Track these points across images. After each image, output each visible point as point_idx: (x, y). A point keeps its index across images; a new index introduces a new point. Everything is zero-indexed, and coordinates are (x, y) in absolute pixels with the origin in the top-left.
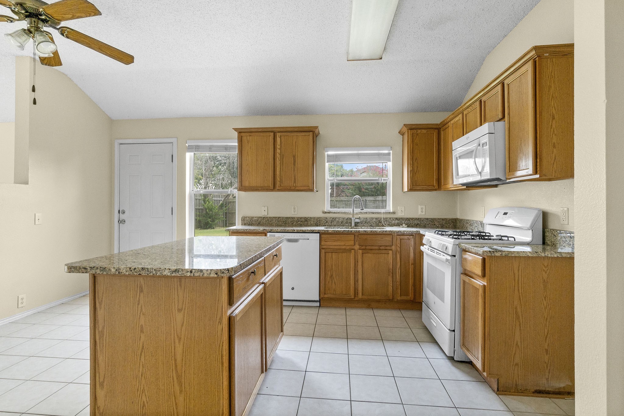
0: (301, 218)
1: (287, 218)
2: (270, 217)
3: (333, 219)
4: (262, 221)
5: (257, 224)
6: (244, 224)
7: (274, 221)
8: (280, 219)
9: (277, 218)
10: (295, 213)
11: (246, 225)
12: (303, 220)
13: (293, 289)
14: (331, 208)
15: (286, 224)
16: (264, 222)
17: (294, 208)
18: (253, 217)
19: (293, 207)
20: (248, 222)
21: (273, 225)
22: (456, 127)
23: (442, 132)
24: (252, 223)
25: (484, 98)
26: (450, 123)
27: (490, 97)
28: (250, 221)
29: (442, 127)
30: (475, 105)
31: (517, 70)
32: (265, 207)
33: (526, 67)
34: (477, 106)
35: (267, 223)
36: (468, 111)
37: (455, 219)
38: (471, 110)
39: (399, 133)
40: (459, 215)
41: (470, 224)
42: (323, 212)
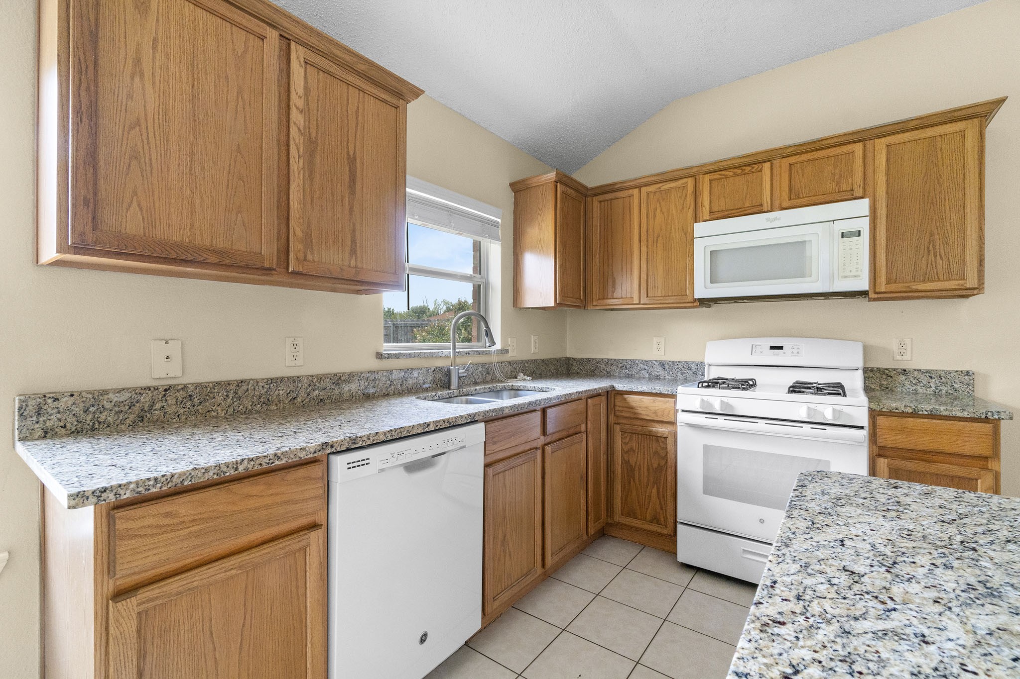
0: (321, 378)
1: (272, 380)
2: (198, 385)
3: (406, 372)
4: (158, 406)
5: (127, 423)
6: (40, 433)
7: (219, 399)
8: (245, 387)
9: (232, 387)
10: (298, 362)
11: (55, 435)
12: (328, 384)
13: (424, 638)
14: (387, 338)
15: (268, 402)
16: (171, 410)
17: (295, 346)
18: (105, 392)
19: (289, 342)
20: (71, 419)
21: (214, 414)
22: (663, 199)
23: (596, 203)
24: (99, 423)
25: (792, 160)
26: (636, 191)
27: (815, 160)
28: (85, 412)
29: (596, 195)
30: (753, 168)
31: (923, 128)
32: (167, 343)
33: (960, 126)
34: (761, 171)
35: (182, 411)
36: (724, 175)
37: (568, 359)
38: (736, 175)
39: (511, 185)
40: (571, 352)
41: (621, 365)
42: (379, 356)
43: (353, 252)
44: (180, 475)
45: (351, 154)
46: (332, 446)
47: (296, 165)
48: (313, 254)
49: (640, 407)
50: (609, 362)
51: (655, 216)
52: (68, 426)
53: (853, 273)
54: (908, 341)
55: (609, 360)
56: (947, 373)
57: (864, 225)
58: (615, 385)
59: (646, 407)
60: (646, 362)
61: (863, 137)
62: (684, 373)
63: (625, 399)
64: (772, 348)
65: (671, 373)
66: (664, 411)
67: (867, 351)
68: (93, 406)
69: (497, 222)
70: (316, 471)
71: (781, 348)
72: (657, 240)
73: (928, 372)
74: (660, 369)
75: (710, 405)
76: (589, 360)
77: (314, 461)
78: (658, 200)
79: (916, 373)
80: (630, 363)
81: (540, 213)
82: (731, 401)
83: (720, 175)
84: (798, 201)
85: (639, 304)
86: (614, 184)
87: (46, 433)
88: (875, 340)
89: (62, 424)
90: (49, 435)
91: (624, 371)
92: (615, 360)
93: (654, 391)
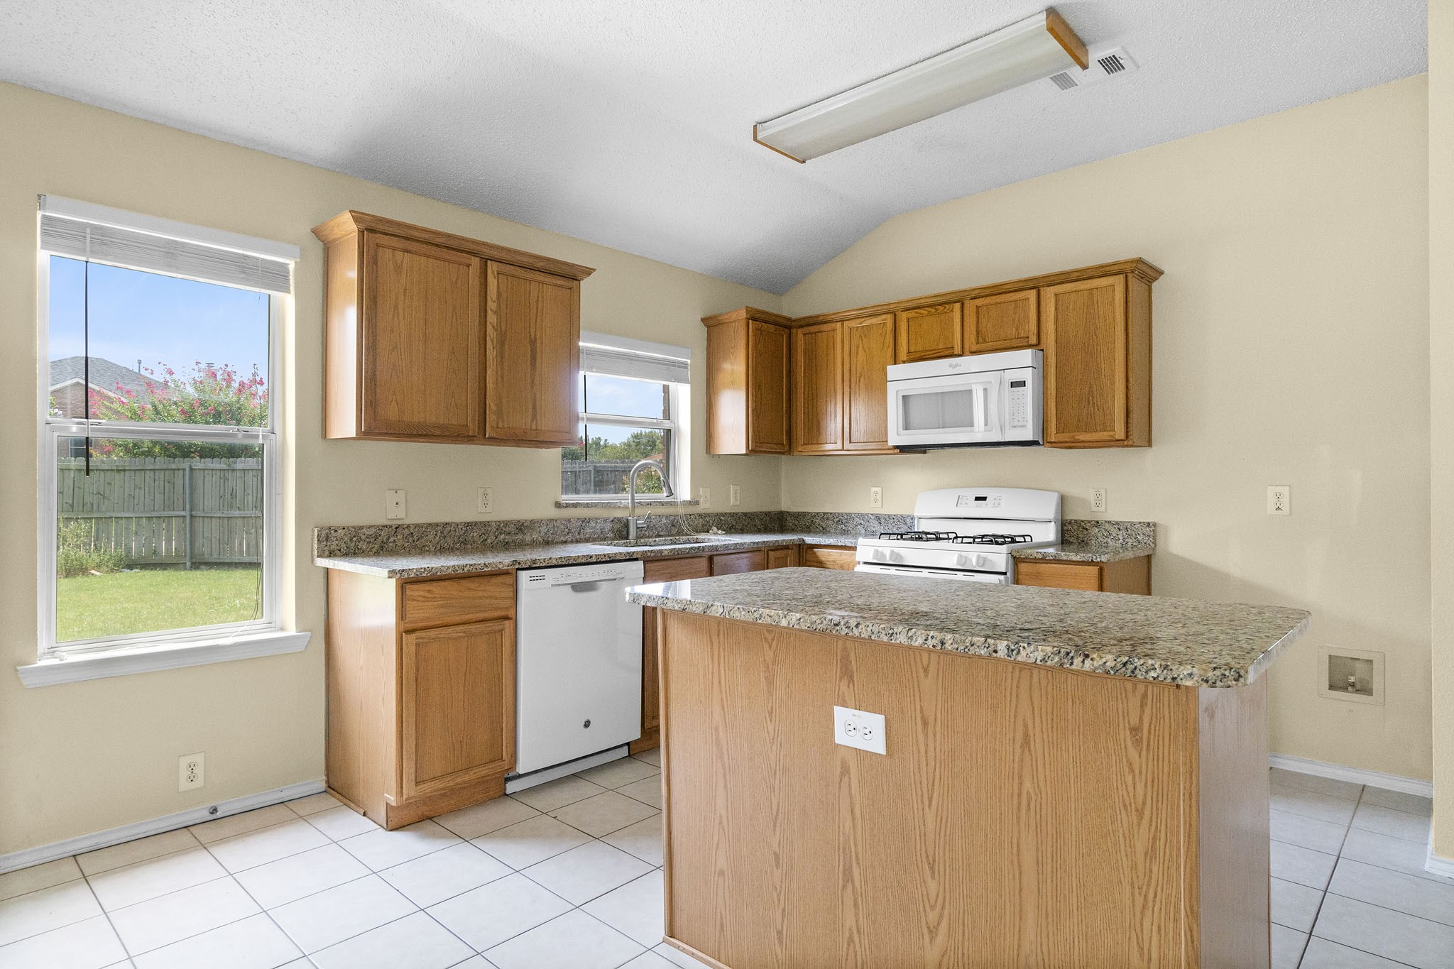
0: (507, 523)
1: (468, 524)
2: (416, 526)
3: (583, 521)
4: (391, 540)
5: (374, 550)
6: (327, 553)
7: (431, 537)
8: (448, 529)
9: (439, 528)
10: (488, 510)
11: (335, 556)
12: (512, 528)
13: (587, 724)
14: (566, 489)
15: (465, 542)
16: (400, 543)
17: (485, 495)
18: (362, 528)
19: (481, 491)
21: (427, 549)
22: (865, 336)
23: (800, 336)
24: (358, 549)
25: (979, 302)
26: (839, 324)
27: (997, 304)
28: (351, 540)
29: (802, 327)
30: (945, 307)
31: (1084, 279)
32: (396, 492)
33: (1110, 280)
34: (952, 311)
35: (407, 544)
36: (919, 313)
37: (781, 513)
38: (930, 314)
39: (703, 320)
40: (786, 505)
41: (837, 519)
42: (558, 505)
43: (534, 416)
44: (436, 568)
45: (533, 337)
46: (519, 563)
47: (491, 354)
48: (503, 422)
49: (828, 561)
50: (825, 516)
51: (857, 353)
52: (342, 549)
53: (1021, 424)
54: (1103, 492)
55: (825, 514)
56: (1133, 524)
57: (1027, 375)
58: (804, 538)
59: (834, 561)
60: (862, 516)
61: (1036, 285)
62: (900, 528)
63: (815, 553)
64: (977, 499)
65: (887, 528)
66: (849, 565)
67: (1063, 500)
68: (355, 537)
69: (687, 364)
70: (508, 579)
71: (984, 499)
72: (860, 380)
73: (1117, 523)
74: (876, 524)
75: (883, 556)
76: (804, 514)
77: (506, 573)
78: (860, 336)
79: (1107, 525)
80: (846, 517)
81: (733, 351)
82: (902, 552)
83: (916, 313)
84: (983, 346)
85: (843, 450)
86: (818, 316)
87: (331, 553)
88: (1072, 490)
89: (338, 548)
90: (332, 555)
91: (840, 526)
92: (831, 513)
93: (840, 544)
